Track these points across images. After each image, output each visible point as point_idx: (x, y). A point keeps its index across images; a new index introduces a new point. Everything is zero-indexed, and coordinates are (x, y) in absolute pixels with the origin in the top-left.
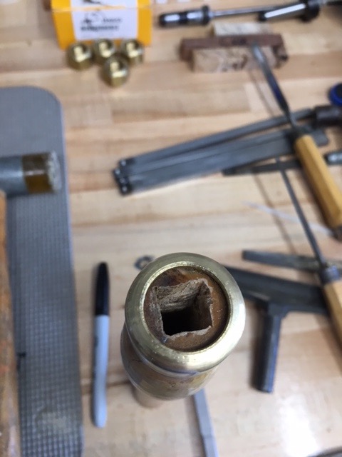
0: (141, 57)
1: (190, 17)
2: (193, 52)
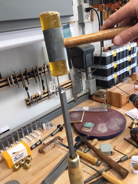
0: (31, 159)
1: (37, 144)
2: (43, 150)
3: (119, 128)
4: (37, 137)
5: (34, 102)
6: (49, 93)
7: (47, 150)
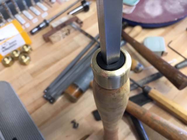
0: (31, 49)
1: (41, 26)
2: (49, 38)
7: (56, 38)
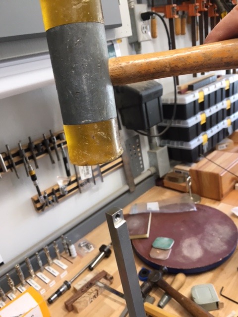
1: (61, 290)
2: (74, 304)
3: (225, 247)
4: (59, 275)
5: (51, 202)
6: (80, 182)
7: (82, 304)
